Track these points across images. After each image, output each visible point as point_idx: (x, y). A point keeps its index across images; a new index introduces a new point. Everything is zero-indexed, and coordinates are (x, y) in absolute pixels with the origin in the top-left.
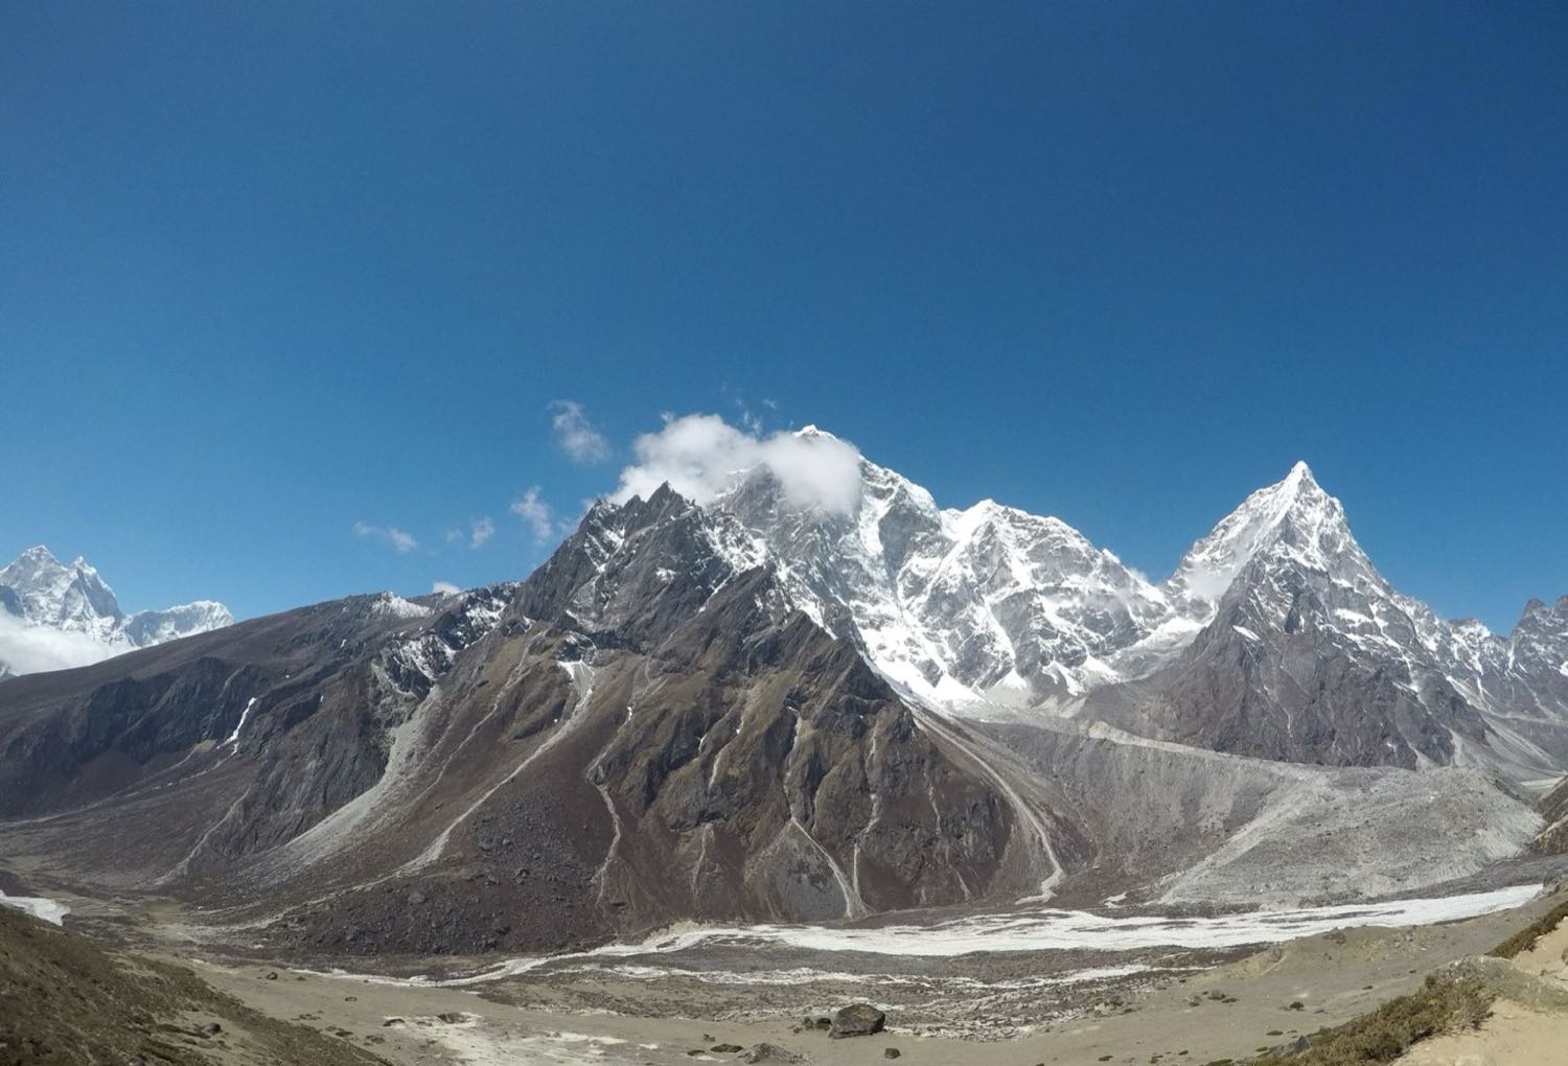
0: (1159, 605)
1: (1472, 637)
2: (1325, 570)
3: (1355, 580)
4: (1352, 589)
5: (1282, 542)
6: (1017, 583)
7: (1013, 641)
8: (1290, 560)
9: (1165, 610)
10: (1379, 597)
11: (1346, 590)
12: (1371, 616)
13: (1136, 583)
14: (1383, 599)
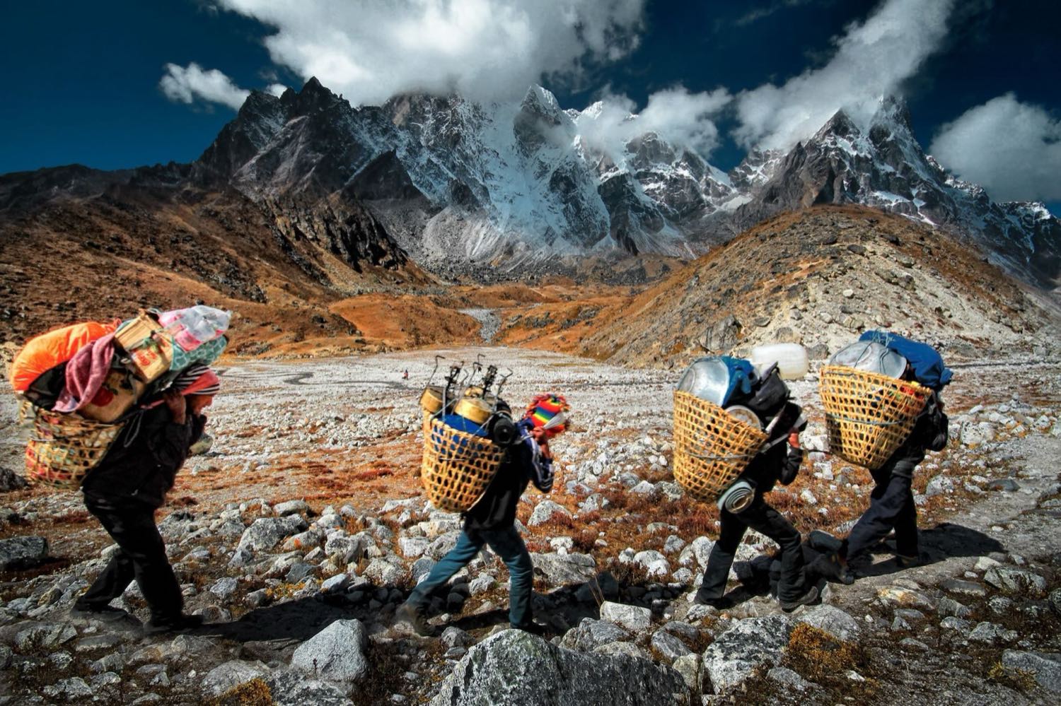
0: (726, 187)
1: (1028, 219)
2: (869, 156)
3: (900, 167)
4: (894, 174)
5: (832, 133)
6: (617, 169)
7: (610, 213)
8: (836, 149)
9: (729, 190)
10: (922, 181)
11: (888, 174)
12: (910, 197)
13: (708, 169)
14: (925, 183)
